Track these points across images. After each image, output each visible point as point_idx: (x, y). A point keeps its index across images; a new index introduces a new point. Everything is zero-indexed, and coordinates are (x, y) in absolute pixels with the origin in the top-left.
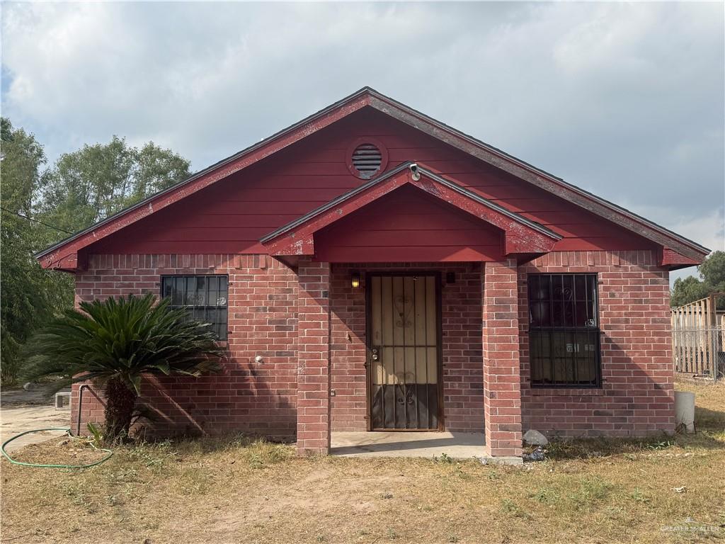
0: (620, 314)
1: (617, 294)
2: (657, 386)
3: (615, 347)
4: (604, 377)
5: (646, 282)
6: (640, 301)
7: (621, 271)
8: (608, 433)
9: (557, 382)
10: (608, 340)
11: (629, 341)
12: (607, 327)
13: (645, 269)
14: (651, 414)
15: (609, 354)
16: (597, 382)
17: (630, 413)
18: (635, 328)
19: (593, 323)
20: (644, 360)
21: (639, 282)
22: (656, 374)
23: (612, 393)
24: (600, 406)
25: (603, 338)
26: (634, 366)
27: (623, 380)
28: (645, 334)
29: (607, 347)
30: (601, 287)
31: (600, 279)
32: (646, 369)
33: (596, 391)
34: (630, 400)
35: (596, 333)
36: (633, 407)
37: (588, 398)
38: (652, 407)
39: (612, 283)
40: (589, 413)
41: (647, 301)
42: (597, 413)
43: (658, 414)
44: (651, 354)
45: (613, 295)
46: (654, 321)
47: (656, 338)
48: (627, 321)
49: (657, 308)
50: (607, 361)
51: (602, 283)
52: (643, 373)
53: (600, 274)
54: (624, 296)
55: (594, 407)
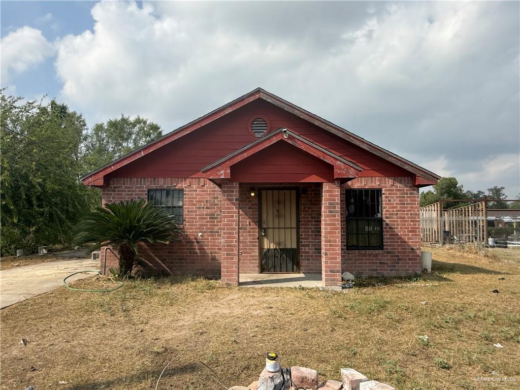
0: (393, 211)
1: (392, 200)
2: (412, 249)
3: (391, 228)
4: (385, 244)
5: (407, 194)
6: (404, 204)
7: (394, 188)
8: (385, 273)
9: (361, 247)
10: (387, 224)
11: (398, 225)
12: (387, 218)
13: (407, 187)
14: (409, 263)
15: (387, 231)
16: (381, 247)
17: (398, 263)
18: (401, 218)
19: (379, 215)
20: (405, 235)
21: (403, 194)
22: (412, 242)
23: (388, 253)
24: (382, 259)
25: (384, 223)
26: (400, 238)
27: (395, 246)
28: (406, 221)
29: (386, 228)
30: (383, 196)
31: (383, 192)
32: (406, 240)
33: (381, 251)
34: (398, 256)
35: (381, 221)
36: (399, 259)
37: (376, 255)
38: (410, 259)
39: (389, 194)
40: (377, 263)
41: (407, 204)
42: (380, 263)
43: (412, 263)
44: (409, 232)
45: (390, 201)
46: (411, 214)
47: (412, 223)
48: (397, 214)
49: (413, 208)
50: (386, 235)
51: (384, 194)
52: (405, 242)
53: (383, 189)
54: (395, 201)
55: (379, 259)
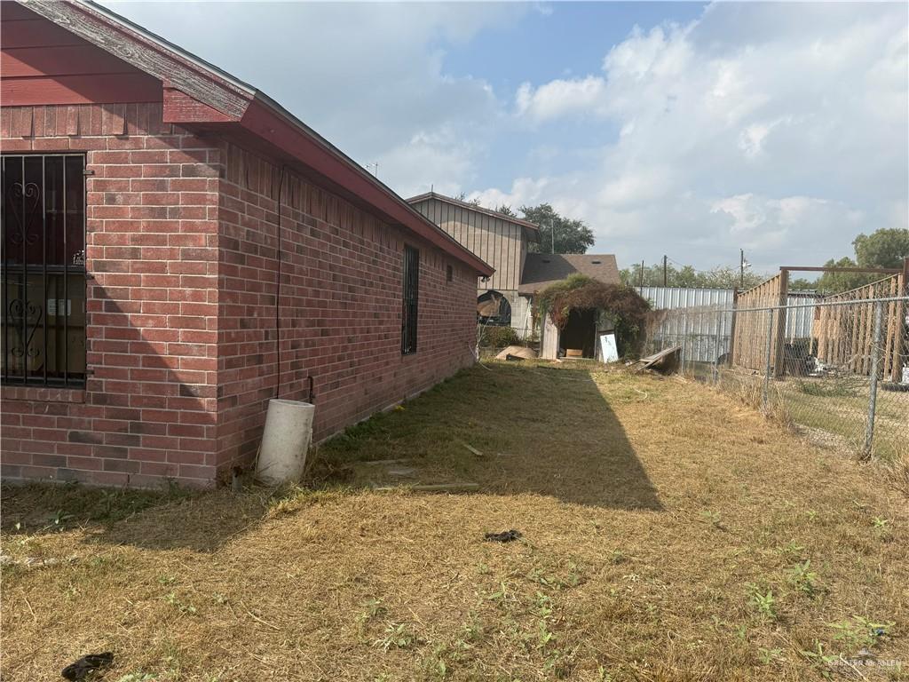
0: (122, 240)
1: (120, 198)
2: (185, 391)
3: (112, 307)
4: (90, 366)
5: (173, 172)
6: (162, 213)
7: (128, 148)
8: (94, 476)
10: (100, 292)
11: (137, 295)
12: (100, 267)
13: (172, 144)
14: (171, 445)
15: (100, 320)
16: (77, 379)
17: (135, 441)
18: (149, 268)
20: (164, 336)
21: (160, 172)
22: (186, 364)
23: (101, 400)
24: (80, 424)
25: (91, 287)
26: (145, 347)
27: (123, 374)
28: (168, 282)
29: (97, 306)
30: (90, 181)
31: (91, 165)
32: (166, 355)
33: (71, 395)
34: (135, 415)
35: (82, 276)
36: (138, 428)
37: (60, 408)
38: (176, 430)
39: (112, 172)
40: (61, 436)
41: (175, 213)
42: (75, 437)
43: (184, 445)
44: (178, 323)
45: (112, 200)
46: (186, 255)
47: (188, 290)
48: (135, 254)
49: (192, 228)
50: (97, 335)
51: (93, 173)
52: (160, 362)
53: (91, 153)
54: (132, 203)
55: (69, 424)
